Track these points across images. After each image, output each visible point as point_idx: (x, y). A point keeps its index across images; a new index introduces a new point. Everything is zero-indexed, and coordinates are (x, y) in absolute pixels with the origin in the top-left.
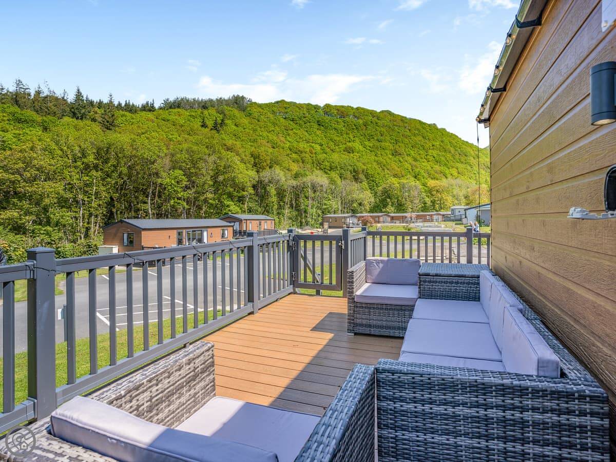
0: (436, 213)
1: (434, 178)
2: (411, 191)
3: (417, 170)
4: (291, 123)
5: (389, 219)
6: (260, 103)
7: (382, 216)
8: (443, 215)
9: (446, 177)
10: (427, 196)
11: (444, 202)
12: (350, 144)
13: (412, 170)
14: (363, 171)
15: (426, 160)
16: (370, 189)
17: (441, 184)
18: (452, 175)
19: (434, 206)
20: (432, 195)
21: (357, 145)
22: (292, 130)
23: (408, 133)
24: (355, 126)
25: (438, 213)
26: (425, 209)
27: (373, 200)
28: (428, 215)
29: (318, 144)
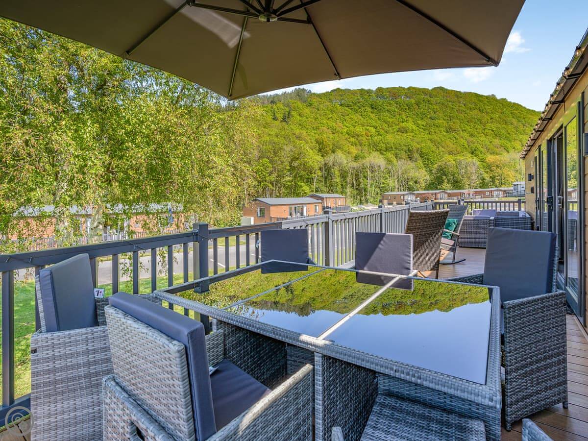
0: (496, 189)
1: (494, 153)
2: (468, 168)
3: (474, 146)
4: (347, 109)
5: (446, 196)
6: (318, 93)
7: (439, 193)
8: (505, 191)
9: (508, 152)
10: (485, 172)
11: (505, 178)
12: (403, 125)
13: (469, 146)
14: (417, 151)
15: (484, 134)
16: (425, 167)
17: (502, 159)
18: (514, 148)
19: (493, 181)
20: (491, 170)
21: (410, 125)
22: (348, 115)
23: (463, 108)
24: (407, 106)
25: (498, 189)
26: (483, 184)
27: (428, 177)
28: (488, 191)
29: (373, 126)
